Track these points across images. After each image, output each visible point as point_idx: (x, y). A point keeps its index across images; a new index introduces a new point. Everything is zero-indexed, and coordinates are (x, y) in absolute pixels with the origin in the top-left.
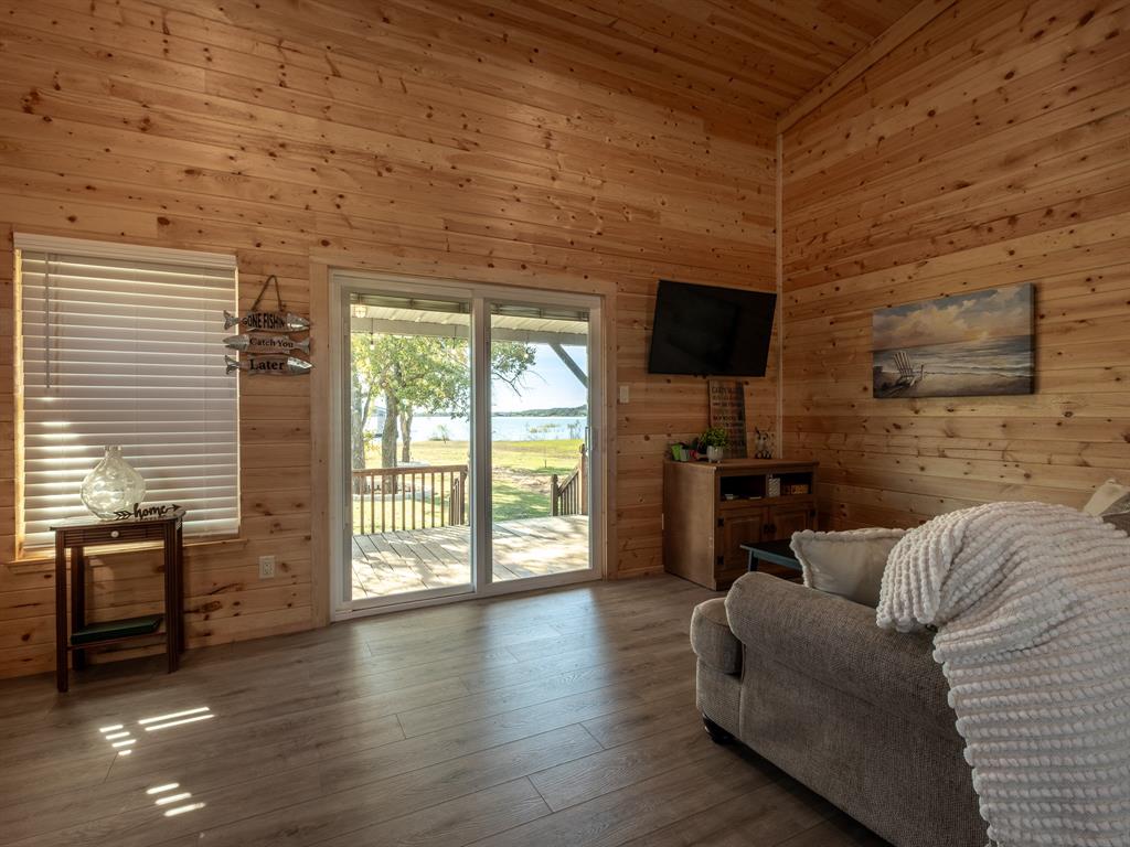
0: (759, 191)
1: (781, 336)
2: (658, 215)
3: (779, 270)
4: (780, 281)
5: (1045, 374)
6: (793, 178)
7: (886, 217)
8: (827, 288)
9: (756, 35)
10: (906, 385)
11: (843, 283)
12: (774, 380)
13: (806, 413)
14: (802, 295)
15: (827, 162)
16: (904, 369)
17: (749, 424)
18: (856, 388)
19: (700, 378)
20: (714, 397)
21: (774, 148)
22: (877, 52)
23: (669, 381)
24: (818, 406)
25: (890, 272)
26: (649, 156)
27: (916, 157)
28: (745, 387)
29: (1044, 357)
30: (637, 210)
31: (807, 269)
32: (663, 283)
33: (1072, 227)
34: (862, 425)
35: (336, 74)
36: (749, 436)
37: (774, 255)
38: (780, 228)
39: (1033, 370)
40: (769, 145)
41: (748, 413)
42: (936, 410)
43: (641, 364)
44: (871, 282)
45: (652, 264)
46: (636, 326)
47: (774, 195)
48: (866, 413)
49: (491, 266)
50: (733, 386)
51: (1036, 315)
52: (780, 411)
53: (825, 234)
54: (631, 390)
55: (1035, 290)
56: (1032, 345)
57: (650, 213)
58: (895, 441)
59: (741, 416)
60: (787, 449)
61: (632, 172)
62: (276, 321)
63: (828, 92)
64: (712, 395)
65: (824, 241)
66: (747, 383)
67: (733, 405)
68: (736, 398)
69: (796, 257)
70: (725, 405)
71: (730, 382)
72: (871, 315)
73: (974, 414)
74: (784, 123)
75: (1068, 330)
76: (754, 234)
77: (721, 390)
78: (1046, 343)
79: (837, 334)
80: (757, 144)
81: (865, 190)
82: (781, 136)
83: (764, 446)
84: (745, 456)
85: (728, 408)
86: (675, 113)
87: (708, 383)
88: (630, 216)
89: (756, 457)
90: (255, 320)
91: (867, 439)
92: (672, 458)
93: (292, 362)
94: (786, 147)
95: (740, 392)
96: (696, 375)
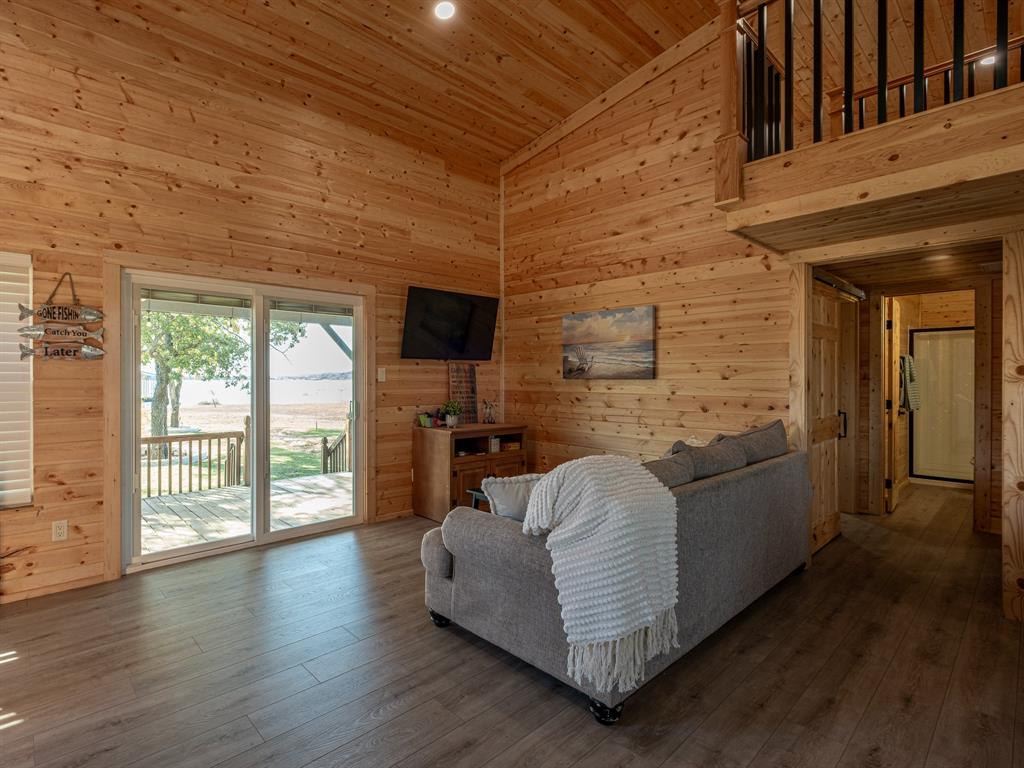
0: (487, 218)
1: (503, 329)
2: (409, 233)
3: (502, 279)
4: (502, 288)
5: (661, 366)
6: (513, 210)
7: (571, 249)
8: (533, 296)
9: (481, 106)
10: (582, 370)
11: (544, 293)
12: (498, 362)
13: (520, 388)
14: (518, 299)
15: (535, 203)
16: (581, 358)
17: (479, 397)
18: (551, 371)
19: (442, 361)
20: (453, 377)
21: (498, 186)
22: (566, 129)
23: (417, 364)
24: (528, 383)
25: (573, 288)
26: (402, 186)
27: (589, 209)
28: (477, 368)
29: (661, 355)
30: (392, 228)
31: (521, 280)
32: (411, 289)
33: (675, 271)
34: (555, 398)
35: (130, 101)
36: (479, 406)
37: (498, 268)
38: (502, 247)
39: (654, 363)
40: (495, 183)
41: (478, 388)
42: (599, 388)
43: (397, 350)
44: (562, 294)
45: (405, 272)
46: (392, 320)
47: (498, 222)
48: (559, 390)
49: (270, 270)
50: (467, 367)
51: (656, 327)
52: (503, 386)
53: (533, 256)
54: (387, 372)
55: (656, 309)
56: (654, 345)
57: (403, 231)
58: (575, 410)
59: (473, 391)
60: (507, 415)
61: (388, 198)
62: (69, 313)
63: (535, 151)
64: (451, 374)
65: (532, 261)
66: (478, 365)
67: (466, 382)
68: (470, 377)
69: (513, 270)
70: (461, 382)
71: (465, 365)
72: (561, 318)
73: (622, 392)
74: (505, 168)
75: (673, 337)
76: (484, 251)
77: (458, 370)
78: (662, 345)
79: (541, 331)
80: (485, 182)
81: (558, 227)
82: (502, 178)
83: (490, 415)
84: (475, 421)
85: (464, 384)
86: (423, 154)
87: (448, 365)
88: (387, 234)
89: (484, 422)
90: (49, 312)
91: (560, 409)
92: (420, 425)
93: (85, 349)
94: (506, 186)
95: (472, 372)
96: (439, 359)
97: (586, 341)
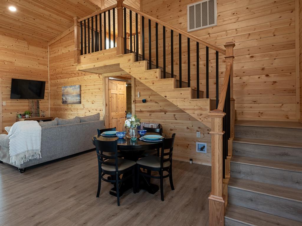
0: (43, 58)
1: (49, 90)
2: (14, 63)
3: (49, 75)
4: (49, 78)
5: (82, 101)
6: (51, 56)
7: (64, 69)
8: (56, 81)
10: (66, 101)
11: (58, 80)
12: (48, 99)
13: (53, 107)
14: (53, 81)
15: (56, 55)
17: (40, 109)
18: (60, 102)
20: (31, 104)
21: (47, 49)
22: (62, 36)
23: (18, 100)
24: (55, 105)
25: (65, 79)
26: (11, 49)
27: (67, 58)
28: (40, 101)
29: (82, 98)
30: (8, 62)
31: (53, 76)
32: (13, 79)
34: (60, 109)
36: (41, 112)
37: (48, 72)
38: (49, 67)
39: (80, 100)
41: (40, 107)
42: (70, 106)
43: (10, 96)
44: (62, 81)
45: (12, 74)
46: (8, 88)
47: (48, 59)
48: (62, 107)
50: (36, 101)
51: (81, 90)
52: (49, 106)
53: (56, 70)
54: (6, 103)
55: (80, 86)
57: (11, 62)
58: (65, 112)
59: (38, 108)
60: (51, 115)
61: (6, 53)
63: (56, 40)
64: (30, 103)
65: (56, 71)
66: (40, 100)
67: (36, 105)
68: (37, 104)
69: (52, 73)
70: (34, 105)
71: (36, 100)
72: (61, 87)
73: (74, 107)
74: (49, 44)
76: (42, 67)
77: (32, 102)
78: (82, 95)
79: (58, 91)
80: (42, 48)
81: (61, 62)
82: (48, 47)
83: (43, 115)
84: (39, 117)
85: (35, 106)
86: (18, 40)
87: (29, 100)
88: (6, 63)
89: (42, 117)
91: (62, 112)
92: (18, 118)
94: (50, 49)
95: (38, 102)
96: (26, 99)
97: (67, 94)
